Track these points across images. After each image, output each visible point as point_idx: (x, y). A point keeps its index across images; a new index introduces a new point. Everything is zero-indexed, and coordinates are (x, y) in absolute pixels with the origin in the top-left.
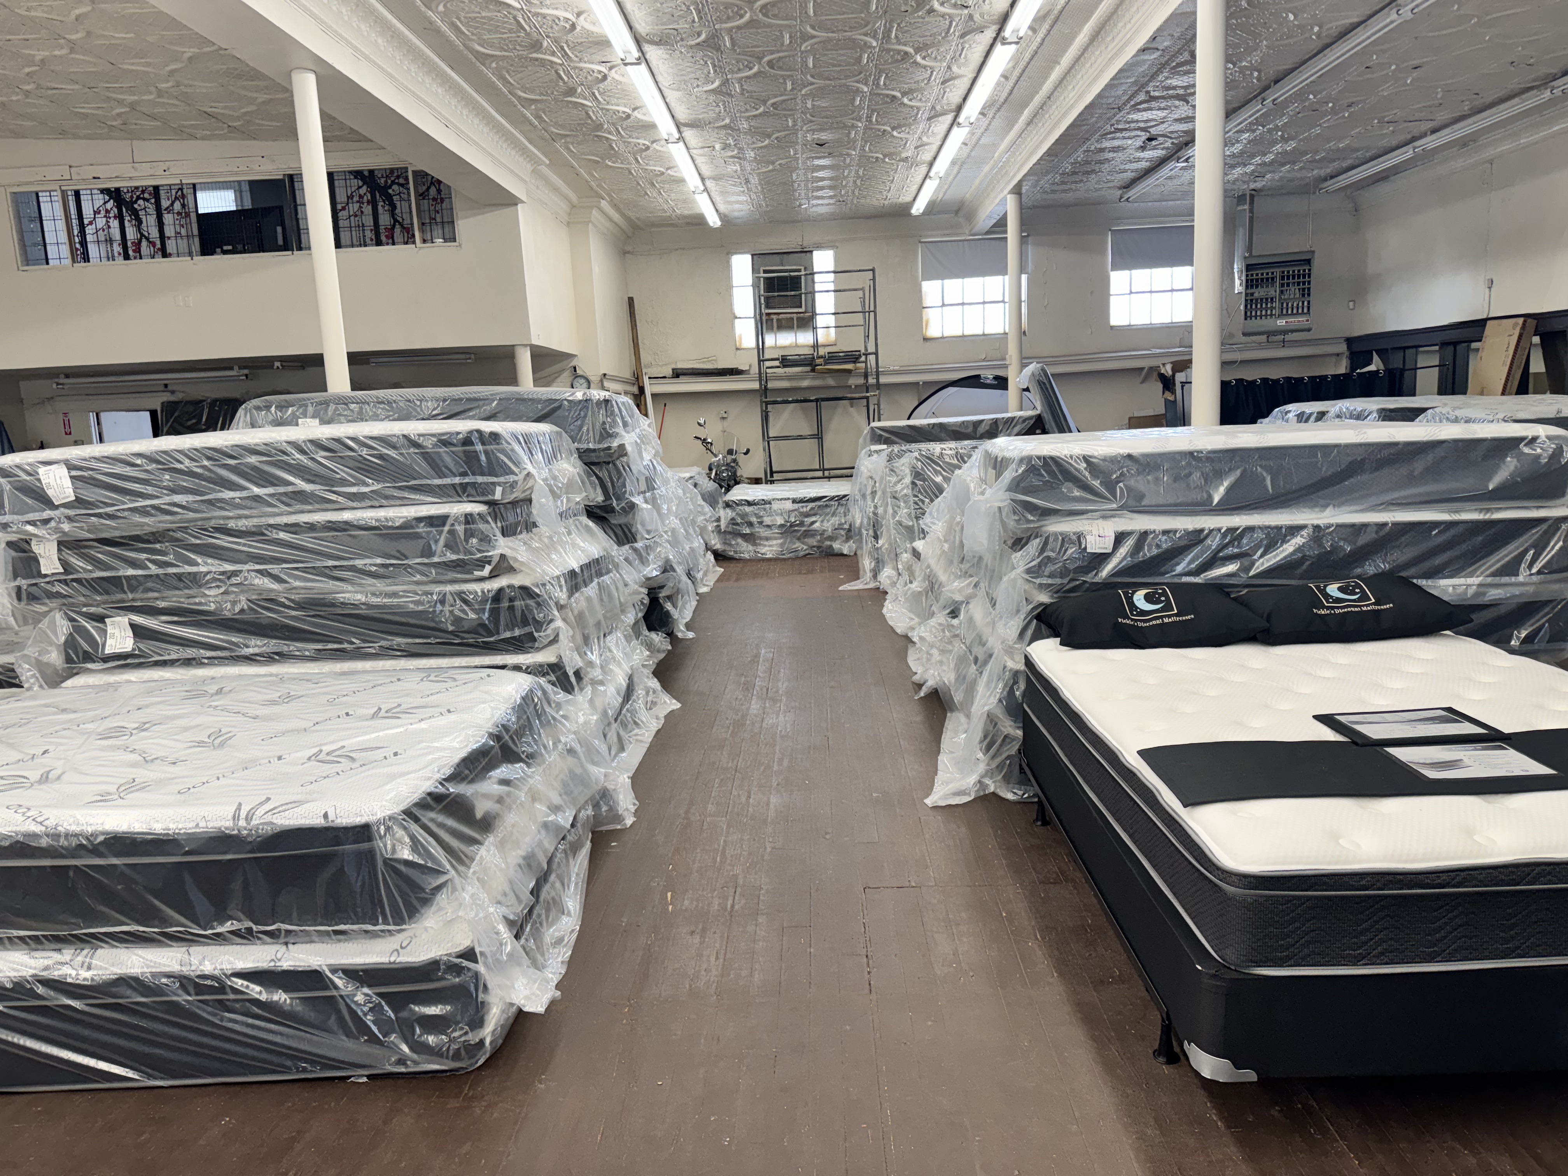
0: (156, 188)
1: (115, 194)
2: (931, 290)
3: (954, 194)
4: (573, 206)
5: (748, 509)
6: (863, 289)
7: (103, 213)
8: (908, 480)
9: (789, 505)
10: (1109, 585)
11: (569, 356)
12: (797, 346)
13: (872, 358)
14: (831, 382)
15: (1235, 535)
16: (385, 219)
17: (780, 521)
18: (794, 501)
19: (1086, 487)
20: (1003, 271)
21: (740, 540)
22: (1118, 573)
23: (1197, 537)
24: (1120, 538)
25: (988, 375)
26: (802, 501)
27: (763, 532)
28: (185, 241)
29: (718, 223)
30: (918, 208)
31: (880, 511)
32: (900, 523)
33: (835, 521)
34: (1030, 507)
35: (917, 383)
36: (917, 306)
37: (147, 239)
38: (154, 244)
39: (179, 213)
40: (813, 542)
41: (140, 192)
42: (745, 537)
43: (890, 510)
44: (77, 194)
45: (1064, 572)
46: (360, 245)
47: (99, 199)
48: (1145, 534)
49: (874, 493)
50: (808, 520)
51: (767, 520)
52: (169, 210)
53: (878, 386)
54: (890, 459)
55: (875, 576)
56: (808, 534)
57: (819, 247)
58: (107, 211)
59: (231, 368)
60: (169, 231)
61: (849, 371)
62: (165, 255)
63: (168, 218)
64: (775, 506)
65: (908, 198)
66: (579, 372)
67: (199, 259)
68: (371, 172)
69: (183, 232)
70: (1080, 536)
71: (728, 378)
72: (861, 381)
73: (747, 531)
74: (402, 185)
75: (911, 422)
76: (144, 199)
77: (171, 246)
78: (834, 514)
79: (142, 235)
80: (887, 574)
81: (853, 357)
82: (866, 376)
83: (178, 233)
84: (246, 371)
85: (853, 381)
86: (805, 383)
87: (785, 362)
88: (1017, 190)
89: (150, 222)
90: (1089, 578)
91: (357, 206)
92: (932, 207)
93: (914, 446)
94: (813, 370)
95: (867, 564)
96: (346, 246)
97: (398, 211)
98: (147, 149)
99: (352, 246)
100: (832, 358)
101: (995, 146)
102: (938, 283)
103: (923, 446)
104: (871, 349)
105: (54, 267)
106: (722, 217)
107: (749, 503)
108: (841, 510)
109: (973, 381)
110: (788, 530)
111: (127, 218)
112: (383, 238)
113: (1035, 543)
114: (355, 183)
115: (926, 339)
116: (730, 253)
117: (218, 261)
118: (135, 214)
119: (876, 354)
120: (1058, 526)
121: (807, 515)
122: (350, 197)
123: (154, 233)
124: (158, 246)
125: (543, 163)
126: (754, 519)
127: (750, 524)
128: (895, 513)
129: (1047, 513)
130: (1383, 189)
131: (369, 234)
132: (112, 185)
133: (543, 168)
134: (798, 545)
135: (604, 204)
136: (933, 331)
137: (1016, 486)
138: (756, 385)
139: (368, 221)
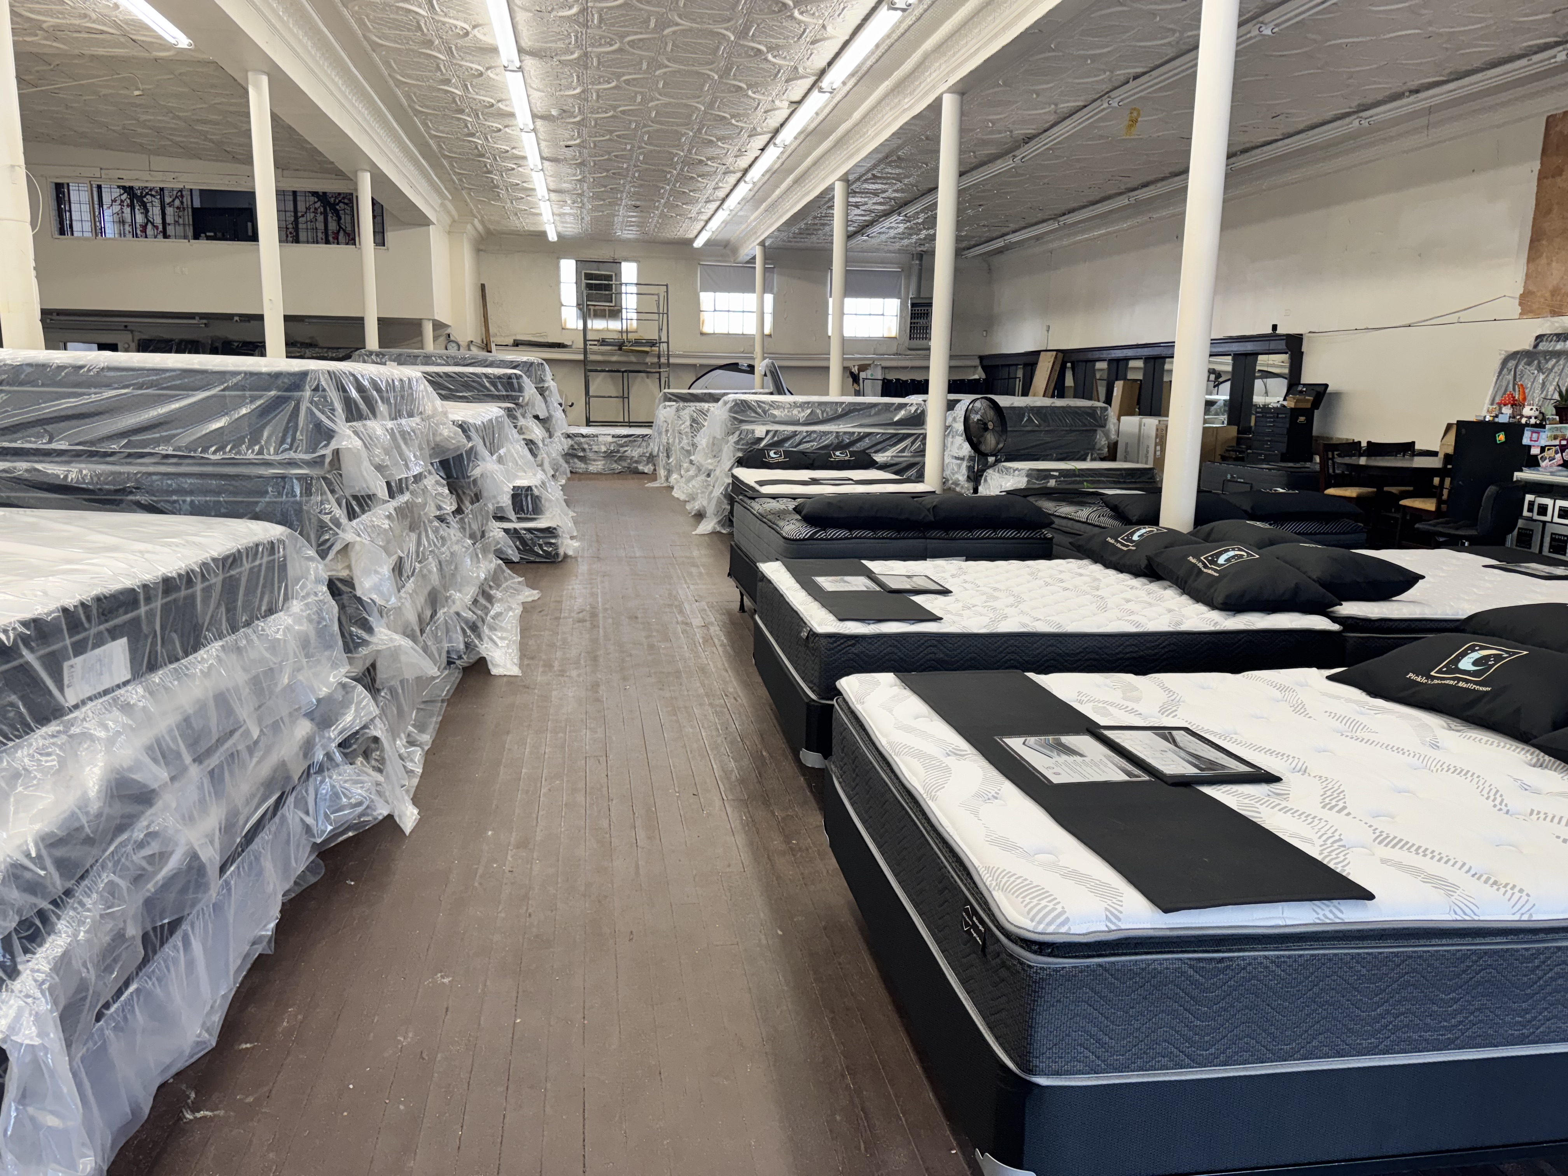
0: (162, 189)
1: (129, 190)
2: (707, 299)
3: (723, 236)
4: (454, 221)
5: (583, 440)
6: (658, 295)
7: (119, 202)
8: (688, 423)
9: (610, 439)
10: (762, 450)
11: (447, 326)
12: (608, 330)
13: (665, 345)
14: (633, 359)
15: (809, 434)
16: (333, 226)
17: (603, 449)
18: (613, 436)
19: (756, 412)
20: (754, 291)
21: (576, 460)
22: (766, 446)
23: (795, 434)
24: (768, 432)
25: (744, 363)
26: (619, 437)
27: (591, 455)
28: (182, 228)
29: (556, 239)
30: (699, 243)
31: (671, 441)
32: (683, 448)
33: (640, 450)
34: (735, 418)
35: (695, 365)
36: (696, 310)
37: (153, 224)
38: (157, 228)
39: (178, 208)
40: (625, 464)
41: (149, 191)
42: (579, 458)
43: (677, 441)
44: (99, 187)
45: (747, 444)
46: (313, 243)
47: (116, 192)
48: (776, 431)
49: (667, 431)
50: (622, 450)
51: (595, 448)
52: (170, 204)
53: (668, 365)
54: (678, 410)
55: (667, 479)
56: (622, 458)
57: (626, 260)
58: (122, 201)
59: (194, 318)
60: (169, 219)
61: (647, 352)
62: (166, 236)
63: (169, 211)
64: (601, 439)
65: (691, 235)
66: (452, 338)
67: (192, 241)
68: (325, 193)
69: (181, 221)
70: (753, 432)
71: (557, 350)
72: (656, 360)
73: (581, 454)
74: (346, 204)
75: (691, 391)
76: (152, 195)
77: (170, 230)
78: (639, 446)
79: (148, 220)
80: (674, 476)
81: (652, 343)
82: (659, 357)
83: (176, 222)
84: (205, 321)
85: (649, 360)
86: (614, 358)
87: (603, 342)
88: (762, 244)
89: (155, 213)
90: (756, 447)
91: (312, 215)
92: (708, 243)
93: (692, 404)
94: (620, 349)
95: (662, 473)
96: (304, 242)
97: (342, 221)
98: (159, 162)
99: (308, 242)
100: (638, 342)
101: (748, 217)
102: (712, 294)
103: (698, 404)
104: (664, 339)
105: (78, 238)
106: (559, 235)
107: (583, 436)
108: (644, 444)
109: (733, 367)
110: (609, 455)
111: (137, 207)
112: (331, 239)
113: (738, 433)
114: (313, 199)
115: (702, 334)
116: (559, 258)
117: (204, 245)
118: (144, 205)
119: (668, 343)
120: (746, 427)
121: (622, 446)
122: (308, 209)
123: (158, 220)
124: (161, 228)
125: (448, 199)
126: (586, 446)
127: (584, 450)
128: (680, 442)
129: (741, 421)
130: (1002, 258)
131: (320, 235)
132: (127, 184)
133: (447, 203)
134: (615, 466)
135: (476, 222)
136: (707, 328)
137: (731, 410)
138: (581, 357)
139: (321, 226)
